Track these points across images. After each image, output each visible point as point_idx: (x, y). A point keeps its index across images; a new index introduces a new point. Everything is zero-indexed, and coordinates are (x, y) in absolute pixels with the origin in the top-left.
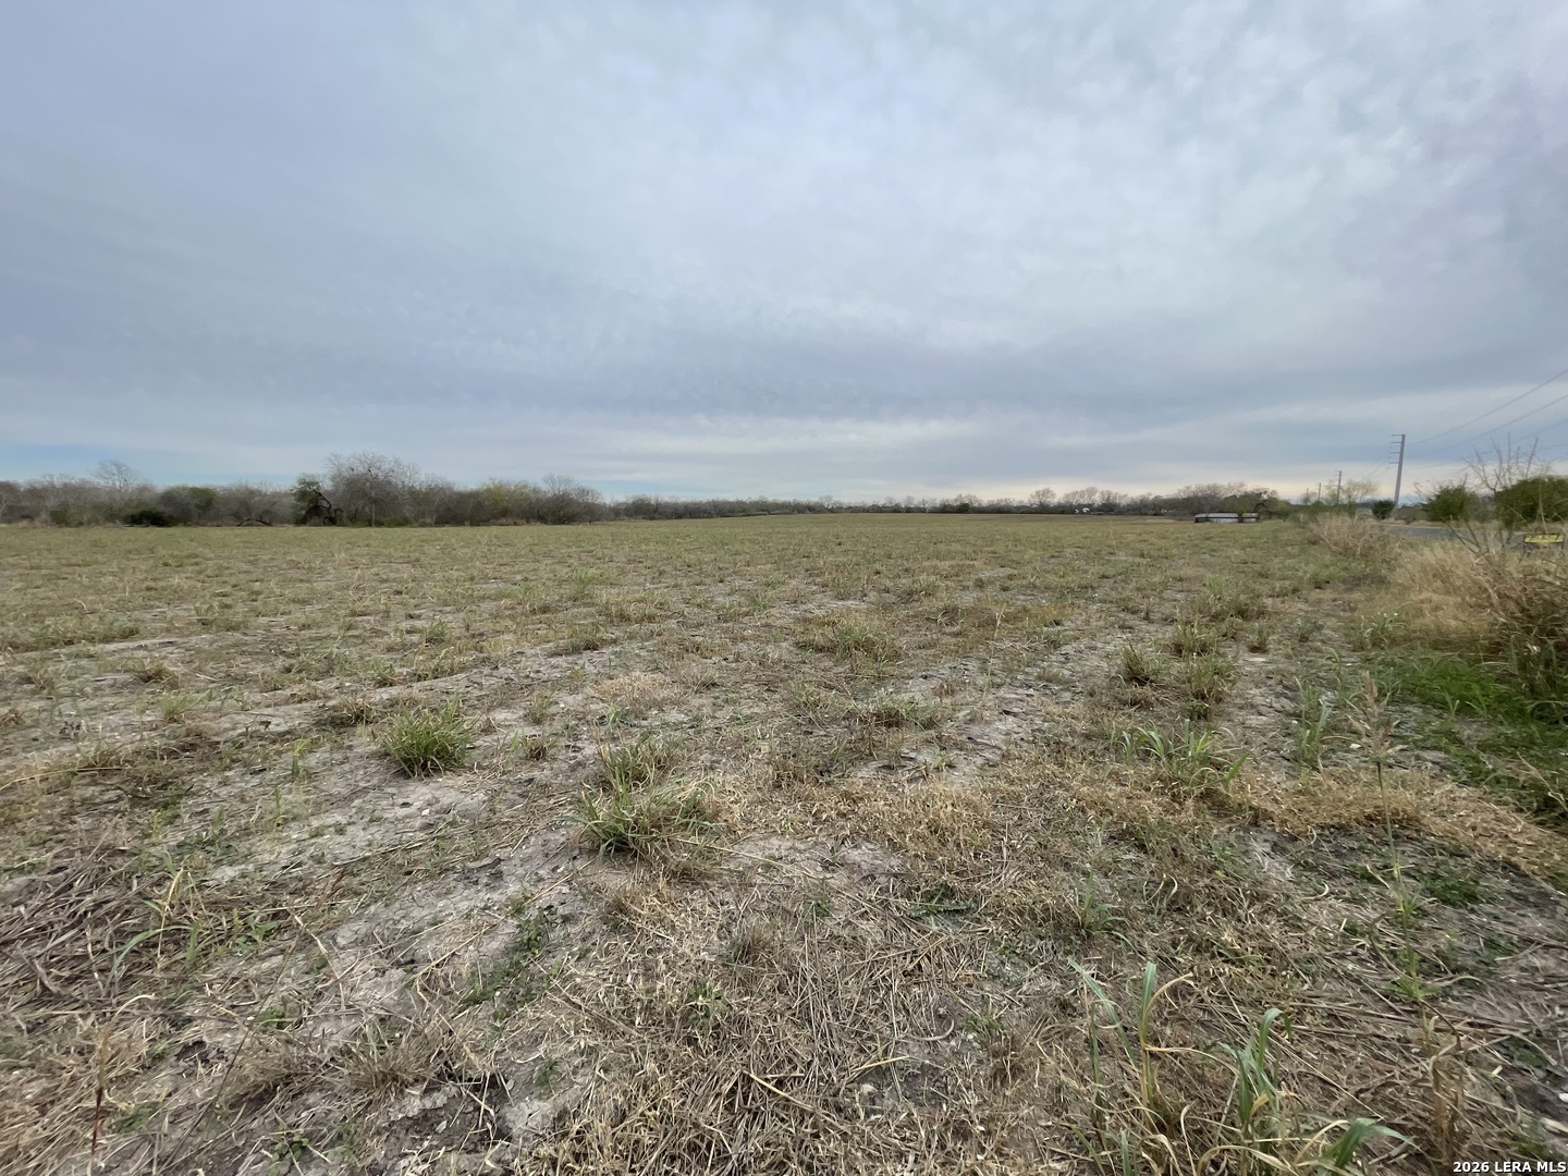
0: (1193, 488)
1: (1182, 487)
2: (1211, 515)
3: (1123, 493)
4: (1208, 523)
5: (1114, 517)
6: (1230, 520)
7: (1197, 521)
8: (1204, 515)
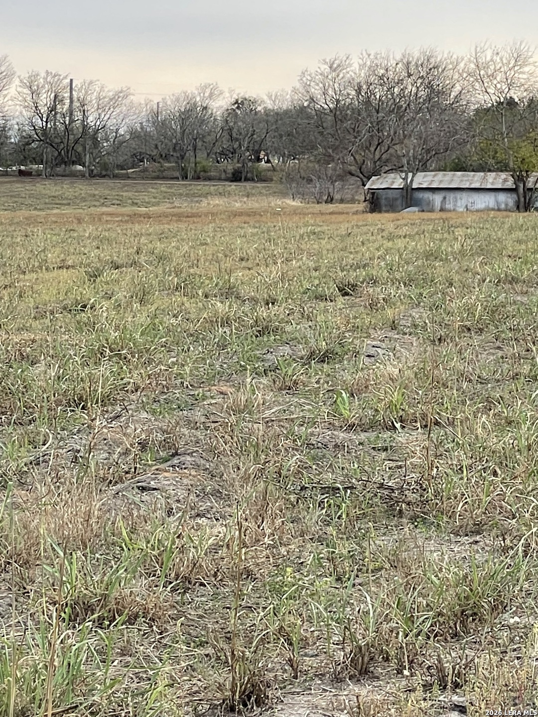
0: (356, 70)
1: (316, 66)
2: (421, 180)
3: (111, 87)
4: (411, 213)
5: (82, 188)
6: (483, 201)
7: (375, 203)
8: (396, 181)
